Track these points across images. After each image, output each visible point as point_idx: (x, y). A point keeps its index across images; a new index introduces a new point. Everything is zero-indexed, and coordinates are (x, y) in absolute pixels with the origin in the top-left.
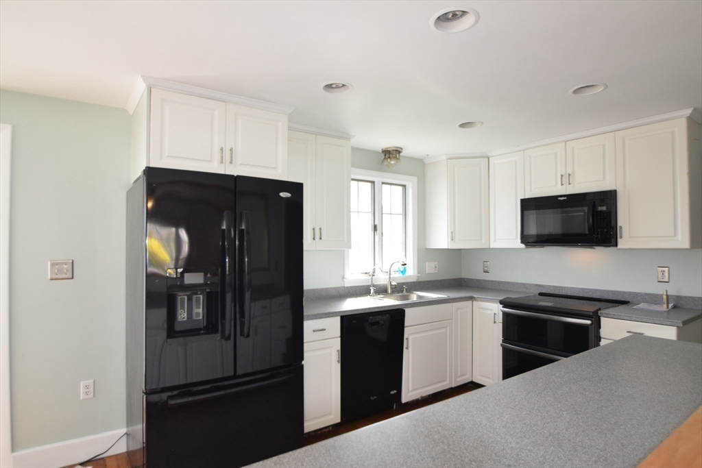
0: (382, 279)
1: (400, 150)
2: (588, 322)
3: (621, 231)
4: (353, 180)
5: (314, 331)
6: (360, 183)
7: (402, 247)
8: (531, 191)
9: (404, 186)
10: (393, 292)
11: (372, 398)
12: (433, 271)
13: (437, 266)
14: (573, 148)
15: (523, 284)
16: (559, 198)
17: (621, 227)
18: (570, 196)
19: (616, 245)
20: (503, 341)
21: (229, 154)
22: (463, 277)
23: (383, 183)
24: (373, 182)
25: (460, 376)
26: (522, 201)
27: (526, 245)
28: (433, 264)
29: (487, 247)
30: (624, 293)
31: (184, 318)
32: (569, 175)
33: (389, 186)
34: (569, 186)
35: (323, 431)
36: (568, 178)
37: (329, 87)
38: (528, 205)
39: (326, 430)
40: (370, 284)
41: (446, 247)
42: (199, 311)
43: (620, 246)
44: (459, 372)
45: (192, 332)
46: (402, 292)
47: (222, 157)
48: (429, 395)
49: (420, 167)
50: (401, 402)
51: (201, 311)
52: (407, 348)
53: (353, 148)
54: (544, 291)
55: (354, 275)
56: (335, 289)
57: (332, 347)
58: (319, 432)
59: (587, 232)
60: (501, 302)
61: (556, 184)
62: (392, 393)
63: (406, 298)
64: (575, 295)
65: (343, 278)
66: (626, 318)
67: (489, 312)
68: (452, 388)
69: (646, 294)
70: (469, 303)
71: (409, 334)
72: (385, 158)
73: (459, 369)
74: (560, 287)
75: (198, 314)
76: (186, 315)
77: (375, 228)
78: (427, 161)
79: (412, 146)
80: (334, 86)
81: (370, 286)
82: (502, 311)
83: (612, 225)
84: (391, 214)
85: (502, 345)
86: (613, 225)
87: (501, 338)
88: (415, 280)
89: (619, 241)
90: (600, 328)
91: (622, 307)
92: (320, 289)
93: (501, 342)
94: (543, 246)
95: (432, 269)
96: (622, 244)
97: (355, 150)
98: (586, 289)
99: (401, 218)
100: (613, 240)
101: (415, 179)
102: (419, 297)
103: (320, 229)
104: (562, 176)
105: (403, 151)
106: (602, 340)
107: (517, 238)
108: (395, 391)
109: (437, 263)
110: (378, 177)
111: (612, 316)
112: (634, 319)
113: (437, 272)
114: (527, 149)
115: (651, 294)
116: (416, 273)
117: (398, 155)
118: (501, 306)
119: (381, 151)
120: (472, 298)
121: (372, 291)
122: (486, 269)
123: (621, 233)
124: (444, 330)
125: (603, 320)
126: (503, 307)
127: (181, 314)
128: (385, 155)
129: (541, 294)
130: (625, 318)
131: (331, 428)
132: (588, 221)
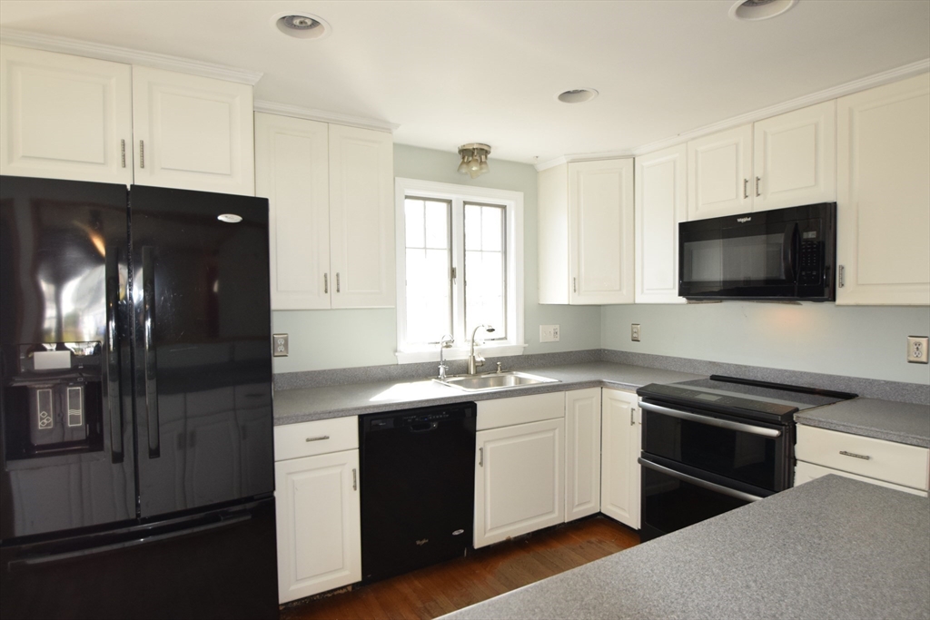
0: (461, 353)
1: (486, 148)
2: (774, 433)
3: (841, 274)
4: (407, 197)
5: (308, 440)
6: (428, 203)
7: (500, 301)
8: (697, 208)
9: (504, 208)
10: (477, 372)
11: (418, 542)
12: (551, 339)
13: (558, 331)
14: (765, 133)
15: (689, 360)
16: (739, 220)
17: (842, 268)
18: (756, 216)
19: (834, 300)
20: (644, 455)
21: (135, 152)
22: (602, 347)
23: (465, 203)
24: (449, 202)
25: (579, 505)
26: (682, 226)
27: (687, 299)
28: (551, 328)
29: (631, 301)
30: (850, 379)
31: (48, 425)
32: (758, 179)
33: (478, 208)
34: (757, 199)
35: (336, 593)
36: (755, 185)
37: (288, 22)
38: (691, 233)
39: (341, 591)
40: (439, 360)
41: (565, 302)
42: (75, 413)
43: (839, 301)
44: (576, 499)
45: (62, 448)
46: (495, 371)
47: (124, 156)
48: (528, 534)
49: (527, 176)
50: (473, 547)
51: (79, 412)
52: (481, 464)
53: (397, 146)
54: (720, 373)
55: (415, 345)
56: (382, 367)
57: (344, 464)
58: (329, 595)
59: (783, 277)
60: (640, 392)
61: (737, 196)
62: (456, 533)
63: (501, 382)
64: (769, 380)
65: (396, 351)
66: (841, 428)
67: (625, 406)
68: (564, 523)
69: (887, 383)
70: (598, 390)
71: (485, 442)
72: (463, 162)
73: (576, 495)
74: (746, 367)
75: (74, 418)
76: (51, 420)
77: (453, 273)
78: (540, 168)
79: (507, 142)
80: (297, 22)
81: (438, 363)
82: (640, 406)
83: (826, 264)
84: (481, 251)
85: (639, 461)
86: (828, 262)
87: (640, 450)
88: (521, 354)
89: (839, 291)
90: (795, 443)
91: (843, 406)
92: (355, 369)
93: (640, 456)
94: (721, 300)
95: (549, 337)
96: (843, 296)
97: (400, 148)
98: (786, 371)
99: (499, 256)
100: (827, 291)
101: (520, 195)
102: (520, 381)
103: (338, 275)
104: (746, 181)
105: (492, 151)
106: (798, 462)
107: (674, 288)
108: (462, 531)
109: (557, 326)
110: (458, 194)
111: (816, 424)
112: (854, 430)
113: (558, 339)
114: (693, 139)
115: (895, 383)
116: (522, 343)
117: (483, 157)
118: (641, 398)
119: (457, 151)
120: (600, 384)
121: (442, 371)
122: (635, 335)
123: (841, 278)
124: (550, 434)
125: (801, 429)
126: (643, 400)
127: (42, 419)
128: (463, 158)
129: (714, 378)
130: (838, 428)
131: (350, 589)
132: (786, 258)
